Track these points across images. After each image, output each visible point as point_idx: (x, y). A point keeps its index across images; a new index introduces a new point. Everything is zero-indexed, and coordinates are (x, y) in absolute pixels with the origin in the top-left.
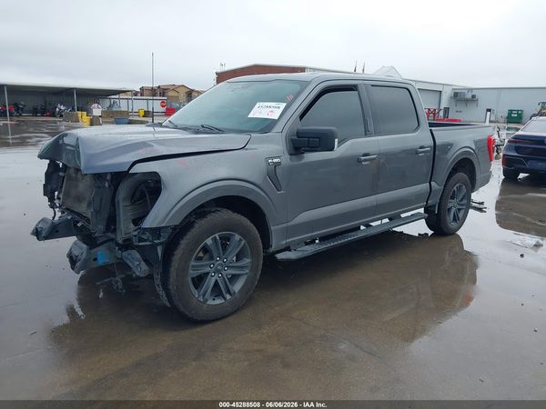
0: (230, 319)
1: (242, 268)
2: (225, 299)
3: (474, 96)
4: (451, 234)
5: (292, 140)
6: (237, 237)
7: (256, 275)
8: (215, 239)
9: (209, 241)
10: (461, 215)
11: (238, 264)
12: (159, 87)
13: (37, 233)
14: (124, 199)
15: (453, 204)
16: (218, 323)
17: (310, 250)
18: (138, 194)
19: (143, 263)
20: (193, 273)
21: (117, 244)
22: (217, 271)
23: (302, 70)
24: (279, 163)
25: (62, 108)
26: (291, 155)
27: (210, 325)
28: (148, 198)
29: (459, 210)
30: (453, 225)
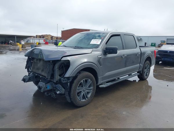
0: (87, 106)
1: (90, 90)
2: (86, 99)
3: (141, 39)
4: (145, 80)
5: (104, 51)
6: (90, 80)
7: (94, 92)
8: (84, 81)
9: (82, 81)
10: (148, 74)
11: (89, 88)
12: (42, 35)
13: (24, 80)
14: (57, 69)
15: (145, 70)
16: (84, 107)
17: (109, 84)
18: (61, 67)
19: (63, 88)
20: (78, 91)
21: (54, 83)
22: (84, 91)
23: (89, 30)
24: (101, 58)
25: (11, 42)
26: (104, 55)
27: (82, 108)
28: (64, 68)
29: (147, 72)
30: (146, 77)
